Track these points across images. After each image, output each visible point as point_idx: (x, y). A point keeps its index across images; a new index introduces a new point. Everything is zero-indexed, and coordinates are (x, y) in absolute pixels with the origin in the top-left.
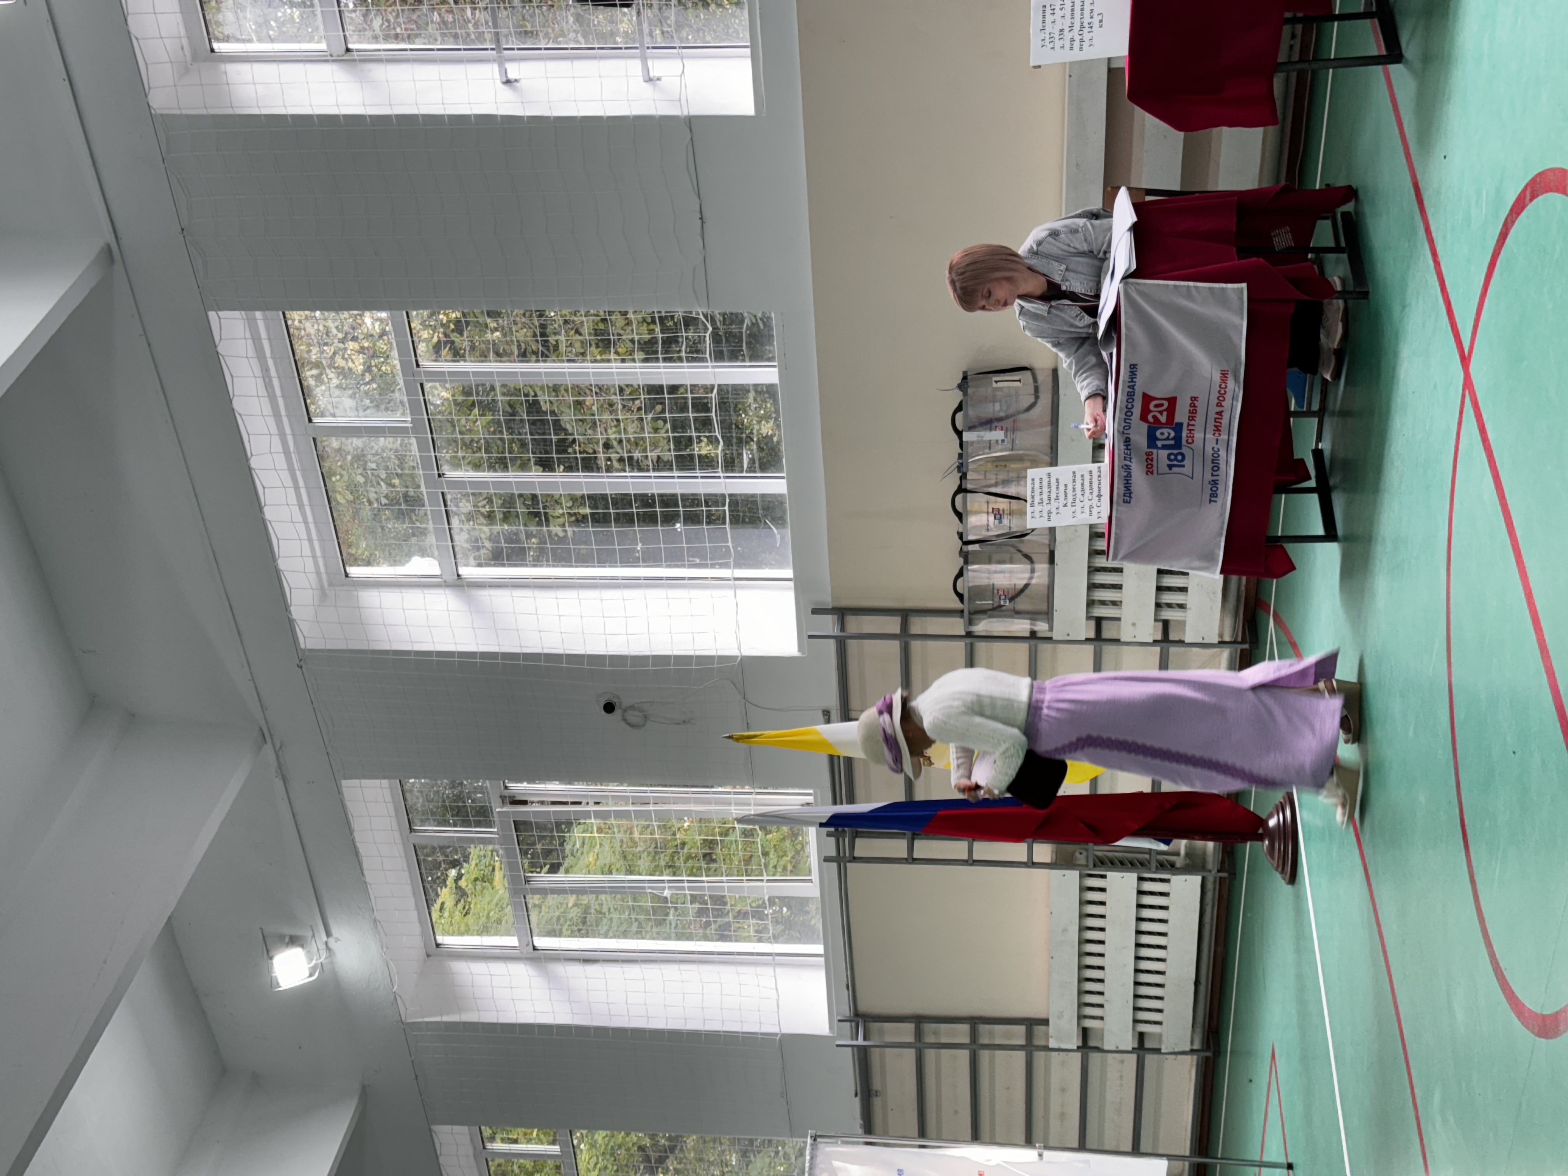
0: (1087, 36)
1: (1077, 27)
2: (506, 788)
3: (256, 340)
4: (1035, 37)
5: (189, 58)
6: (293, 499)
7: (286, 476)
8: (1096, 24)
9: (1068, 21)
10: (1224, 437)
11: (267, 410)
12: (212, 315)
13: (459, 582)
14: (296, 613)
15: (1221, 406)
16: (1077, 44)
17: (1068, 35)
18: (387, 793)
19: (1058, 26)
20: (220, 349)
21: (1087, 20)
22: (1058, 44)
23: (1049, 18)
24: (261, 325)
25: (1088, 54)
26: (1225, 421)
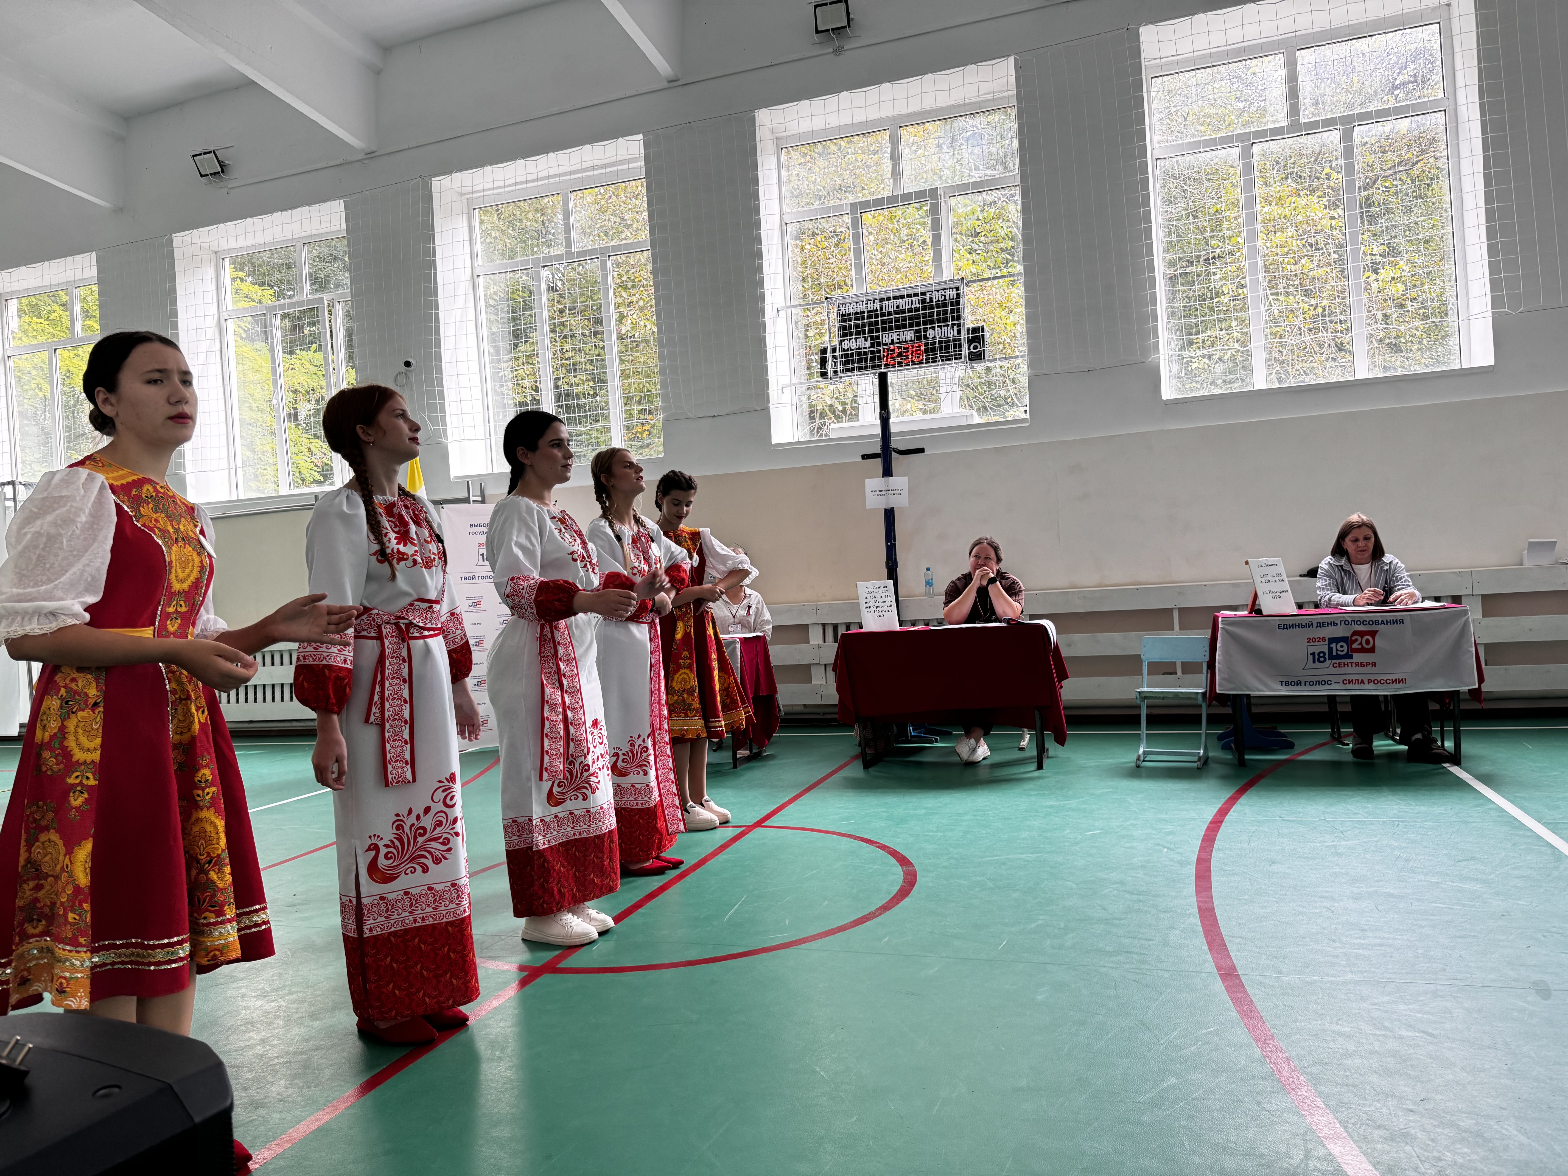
0: (872, 610)
1: (877, 604)
2: (339, 302)
3: (628, 161)
4: (869, 584)
5: (777, 135)
6: (529, 178)
7: (544, 174)
8: (878, 614)
9: (879, 600)
11: (585, 165)
12: (640, 136)
13: (476, 277)
14: (456, 176)
16: (868, 605)
17: (872, 600)
18: (338, 228)
19: (877, 595)
20: (620, 139)
21: (880, 609)
22: (868, 596)
23: (881, 590)
24: (638, 164)
25: (864, 611)
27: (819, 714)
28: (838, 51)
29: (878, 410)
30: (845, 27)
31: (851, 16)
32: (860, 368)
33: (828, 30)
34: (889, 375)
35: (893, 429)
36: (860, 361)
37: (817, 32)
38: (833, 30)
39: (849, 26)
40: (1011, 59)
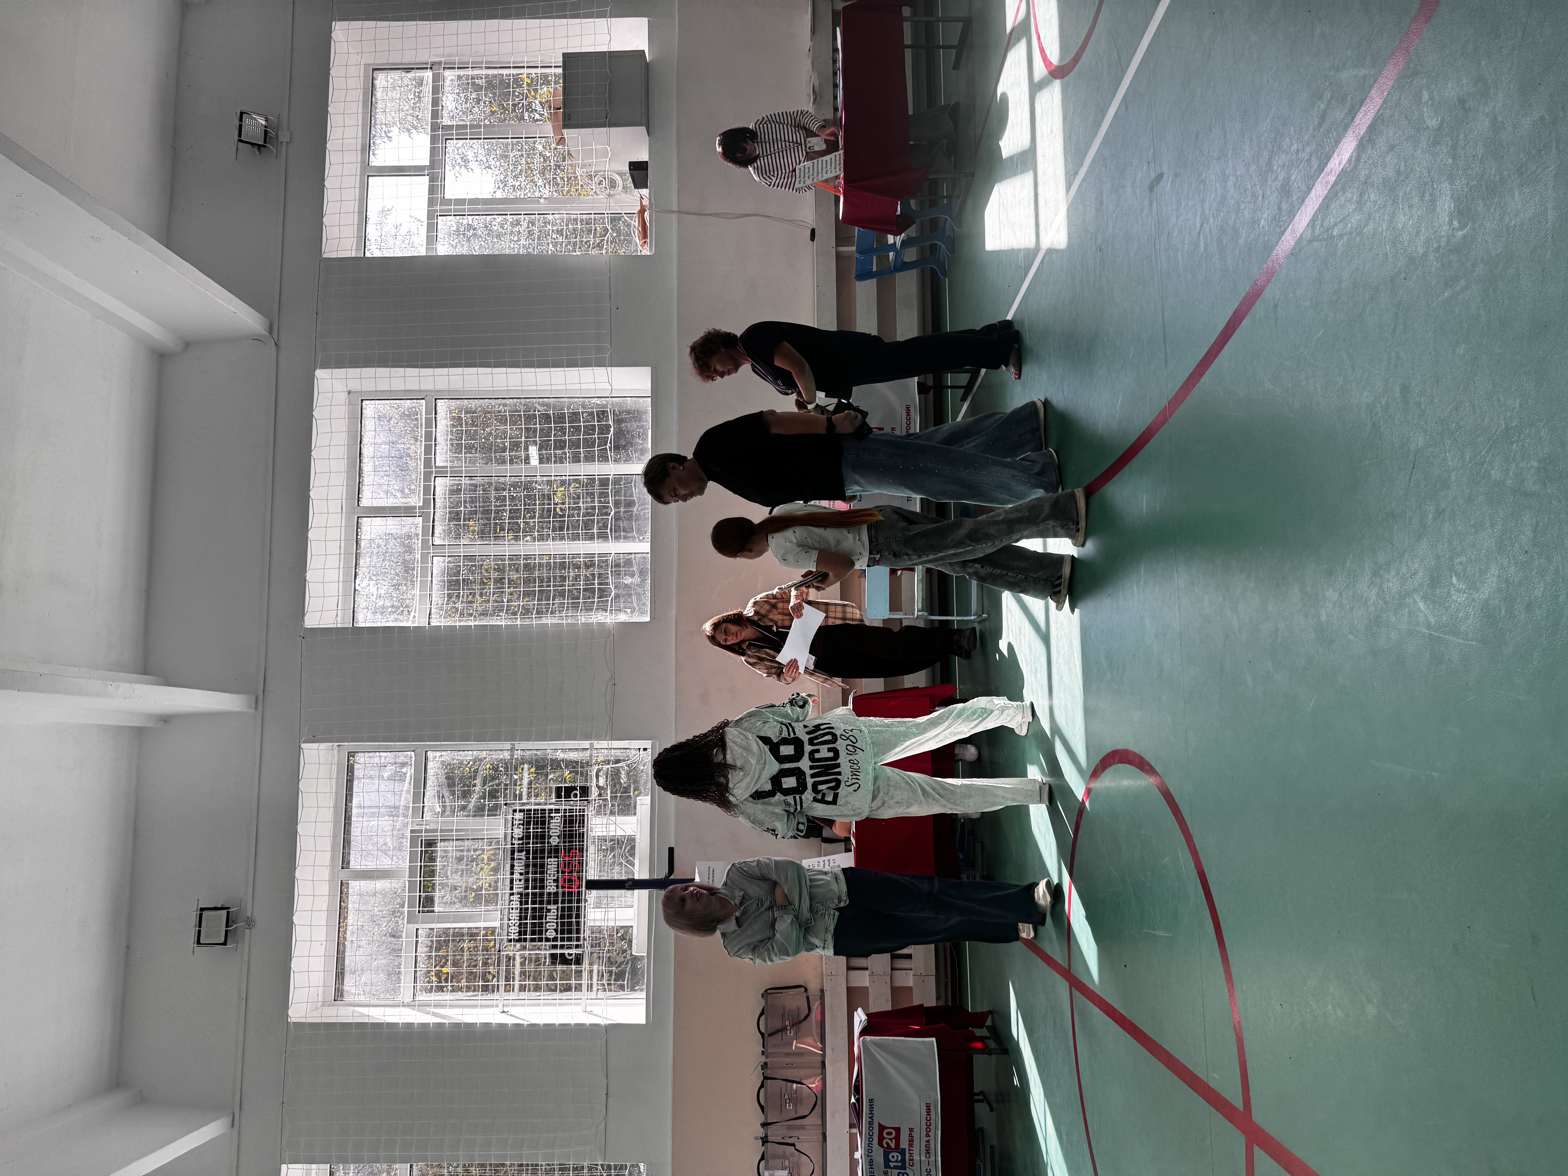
10: (933, 1158)
12: (284, 1167)
15: (929, 1136)
26: (932, 1146)
27: (946, 983)
28: (250, 923)
29: (623, 892)
30: (228, 913)
31: (219, 906)
32: (578, 916)
33: (227, 931)
34: (589, 878)
35: (645, 876)
36: (570, 916)
37: (225, 943)
38: (227, 926)
39: (229, 908)
40: (303, 745)
